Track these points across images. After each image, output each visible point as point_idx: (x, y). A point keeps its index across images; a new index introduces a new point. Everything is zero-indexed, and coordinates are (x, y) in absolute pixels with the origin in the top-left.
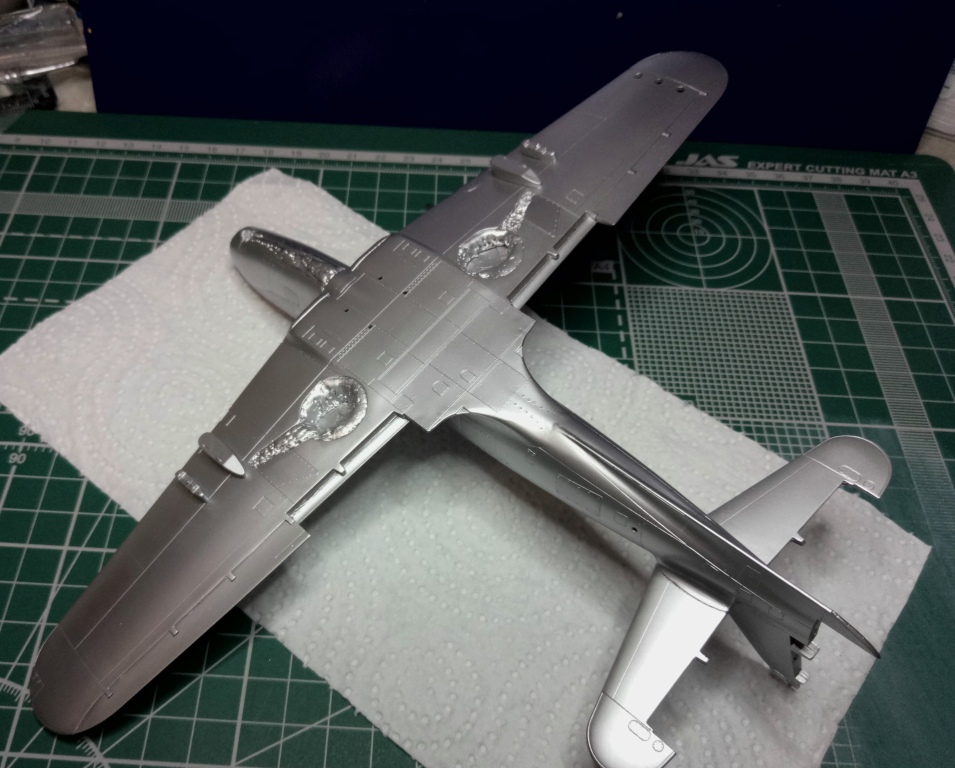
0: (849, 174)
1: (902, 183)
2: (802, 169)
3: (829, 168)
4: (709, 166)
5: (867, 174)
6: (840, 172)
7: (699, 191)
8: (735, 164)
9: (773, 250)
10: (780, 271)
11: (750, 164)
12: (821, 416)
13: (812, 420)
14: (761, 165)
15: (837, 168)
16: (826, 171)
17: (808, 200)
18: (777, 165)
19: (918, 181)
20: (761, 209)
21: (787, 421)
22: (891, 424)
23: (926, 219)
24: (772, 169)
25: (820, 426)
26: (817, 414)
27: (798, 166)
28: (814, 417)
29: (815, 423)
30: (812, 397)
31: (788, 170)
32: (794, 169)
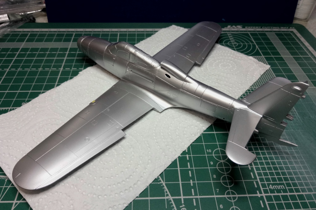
0: (275, 28)
1: (291, 30)
2: (261, 28)
3: (269, 27)
4: (234, 28)
5: (280, 28)
6: (272, 28)
7: (232, 34)
8: (241, 27)
9: (257, 46)
10: (260, 51)
11: (246, 27)
14: (249, 27)
15: (271, 27)
16: (268, 28)
17: (265, 35)
19: (295, 29)
20: (251, 37)
23: (300, 38)
24: (253, 28)
31: (257, 28)
32: (259, 28)
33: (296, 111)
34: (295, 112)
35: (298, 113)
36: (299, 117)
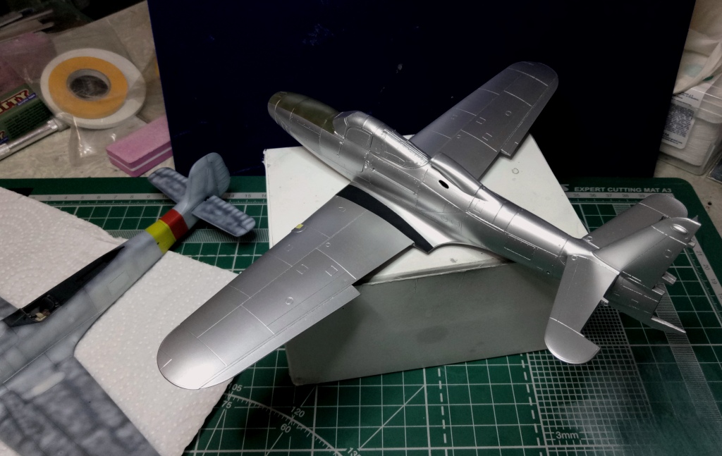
0: (633, 192)
2: (606, 191)
3: (621, 189)
5: (643, 191)
6: (627, 192)
8: (567, 189)
11: (576, 189)
12: (627, 341)
13: (622, 343)
14: (582, 189)
15: (626, 189)
16: (619, 191)
17: (610, 209)
18: (591, 189)
19: (672, 194)
20: (584, 216)
21: (608, 345)
22: (667, 343)
24: (589, 191)
25: (627, 347)
26: (625, 340)
27: (603, 188)
28: (623, 342)
29: (624, 345)
30: (621, 330)
31: (598, 191)
32: (601, 191)
33: (648, 400)
34: (647, 403)
35: (652, 406)
36: (653, 415)
